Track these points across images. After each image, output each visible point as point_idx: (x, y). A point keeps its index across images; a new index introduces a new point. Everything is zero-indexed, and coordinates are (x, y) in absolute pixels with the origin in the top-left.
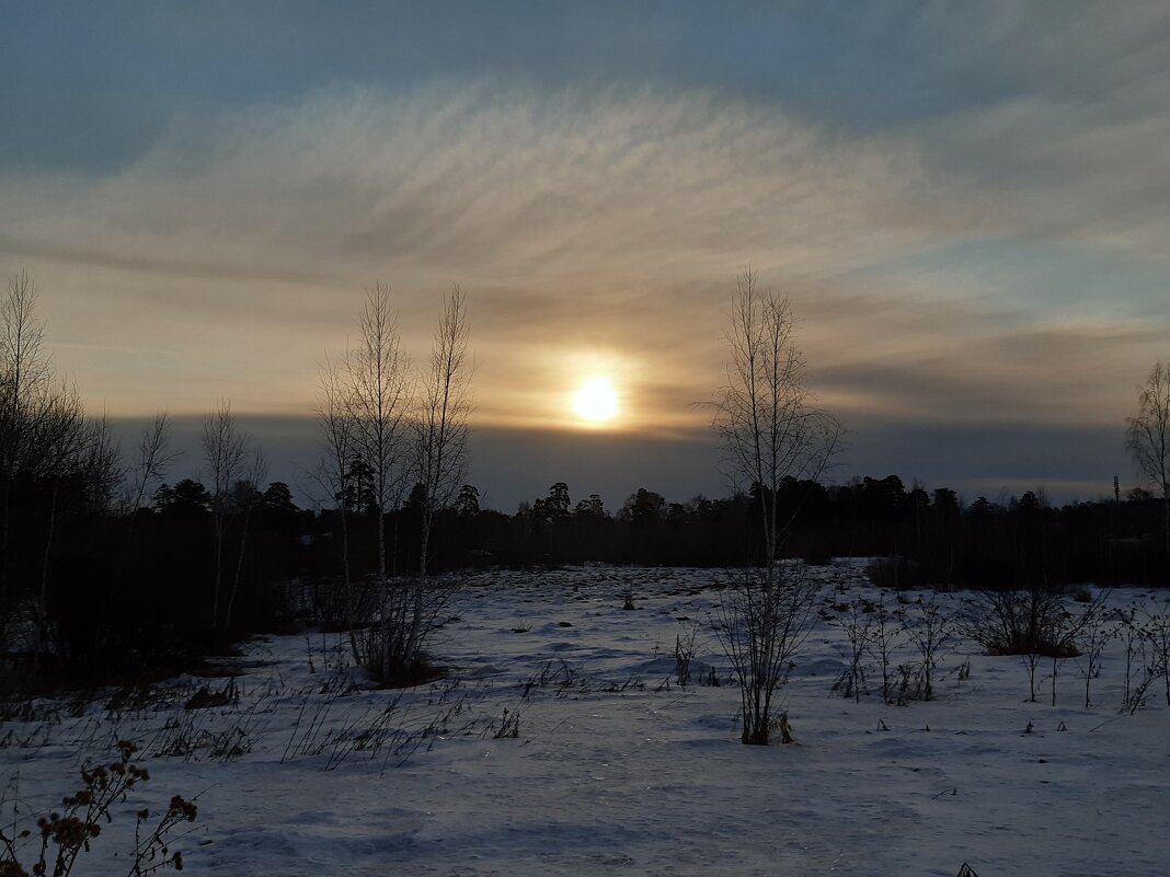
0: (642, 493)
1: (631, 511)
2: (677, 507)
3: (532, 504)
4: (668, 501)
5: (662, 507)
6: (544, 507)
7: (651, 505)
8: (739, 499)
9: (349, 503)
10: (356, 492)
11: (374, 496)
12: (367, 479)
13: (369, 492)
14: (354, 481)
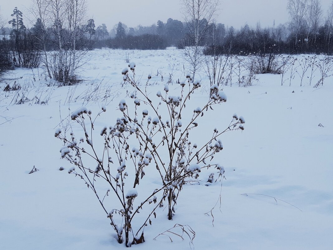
3: (81, 27)
5: (127, 29)
6: (85, 28)
7: (123, 28)
8: (153, 26)
9: (14, 25)
10: (16, 21)
11: (23, 23)
12: (20, 16)
13: (21, 21)
14: (15, 17)
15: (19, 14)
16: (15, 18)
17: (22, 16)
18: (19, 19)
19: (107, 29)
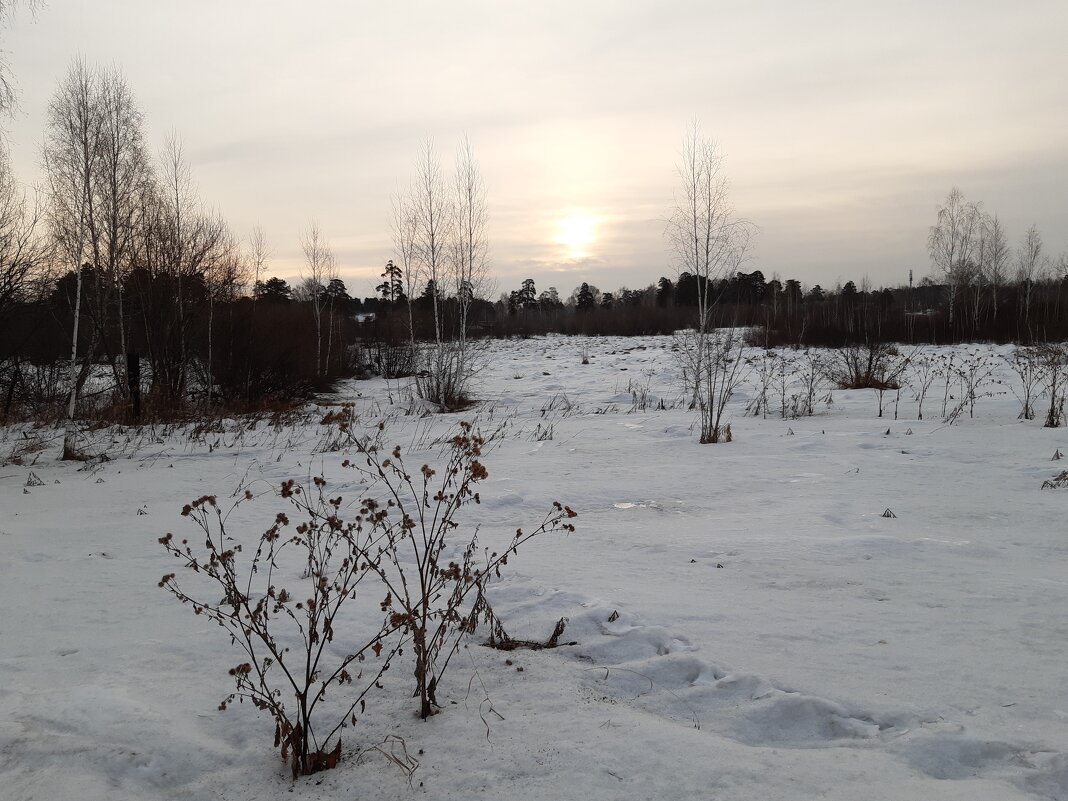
0: (585, 286)
1: (576, 299)
2: (608, 296)
3: (509, 294)
4: (603, 290)
5: (598, 296)
6: (517, 297)
7: (591, 294)
8: (651, 289)
9: (385, 293)
10: (390, 286)
11: (402, 289)
12: (397, 277)
13: (399, 286)
14: (388, 278)
15: (396, 273)
16: (389, 280)
17: (400, 276)
18: (396, 283)
19: (559, 296)
